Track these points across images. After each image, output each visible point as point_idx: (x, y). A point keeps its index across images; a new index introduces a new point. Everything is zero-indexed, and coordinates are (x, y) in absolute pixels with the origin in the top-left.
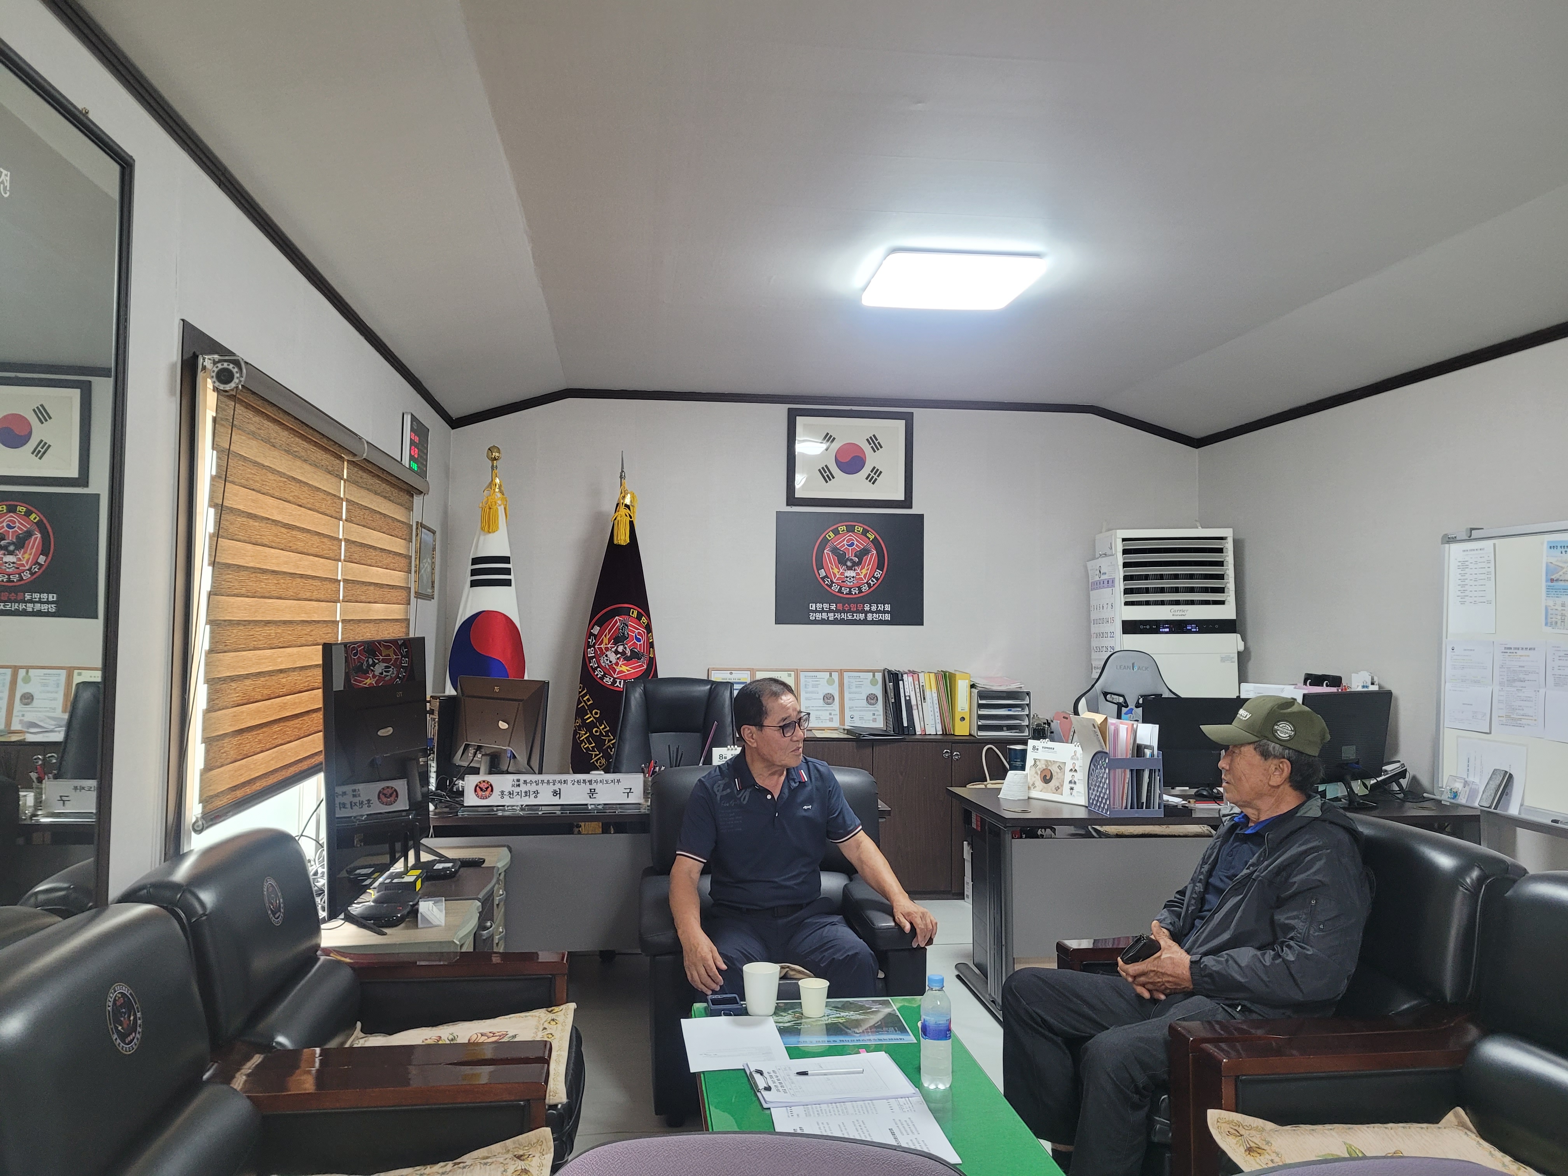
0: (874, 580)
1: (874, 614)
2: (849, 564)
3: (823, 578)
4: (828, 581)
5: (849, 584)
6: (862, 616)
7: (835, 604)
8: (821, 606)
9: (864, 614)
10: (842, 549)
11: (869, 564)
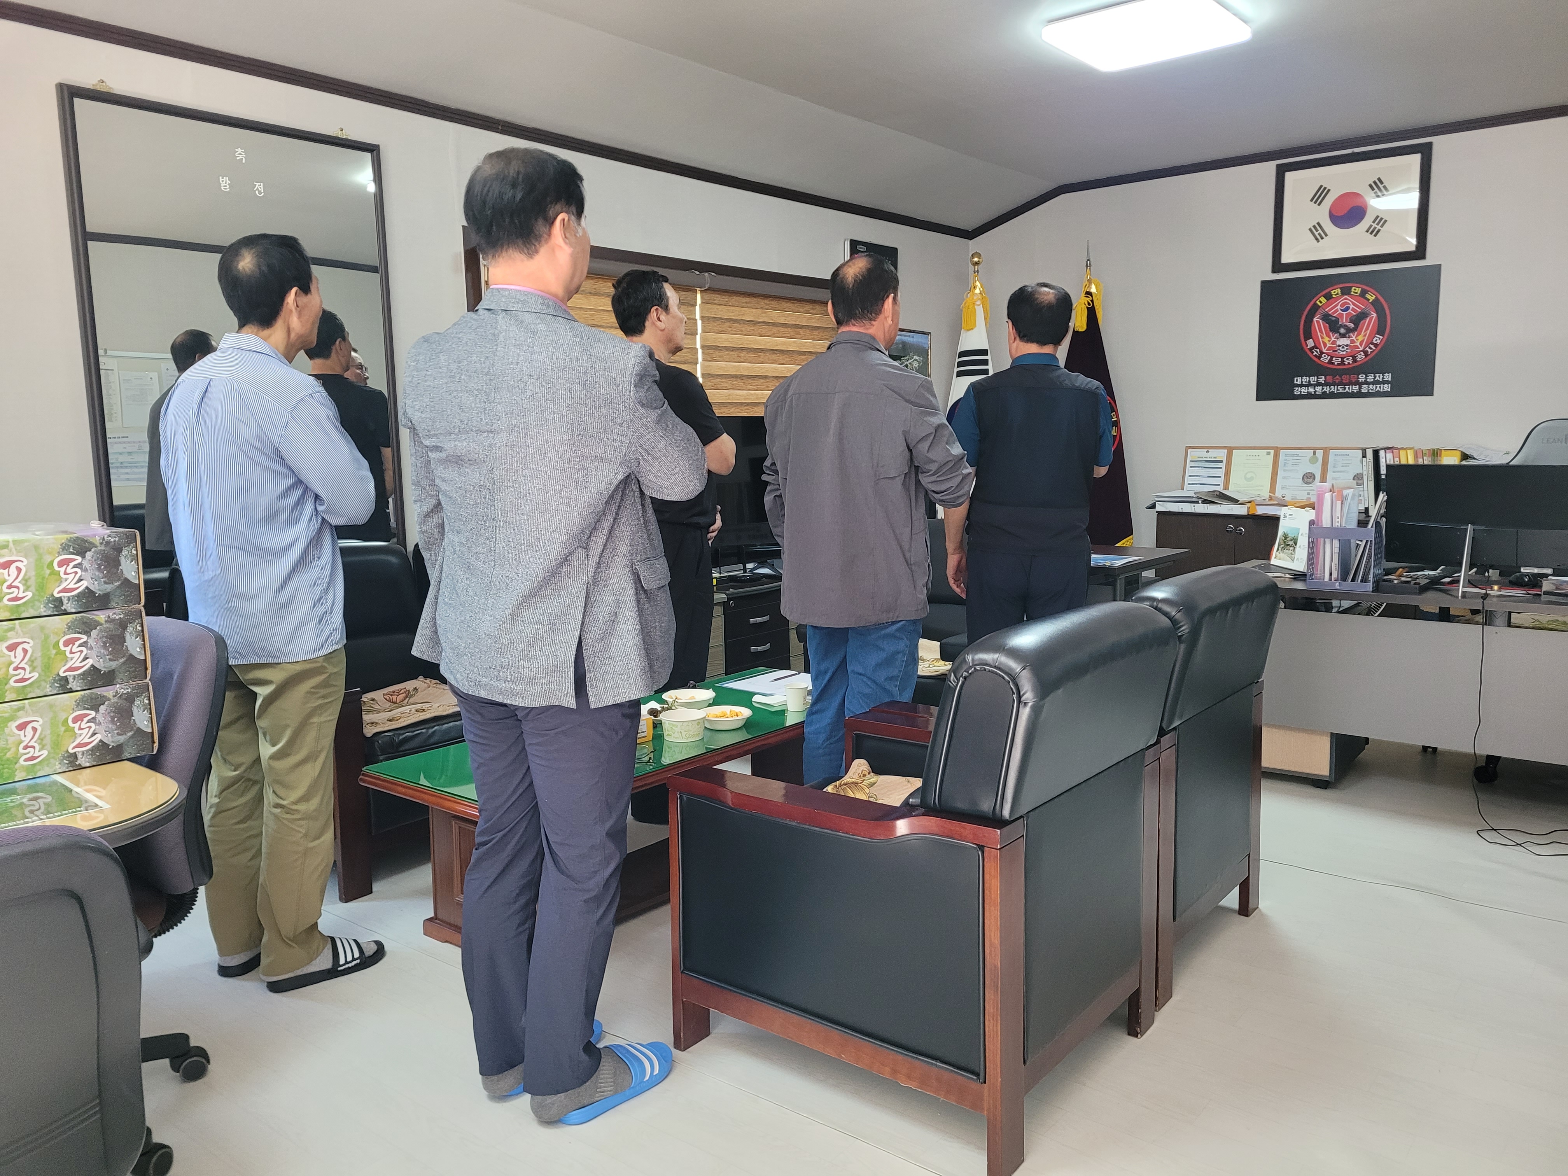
0: (1372, 347)
1: (1371, 386)
2: (1342, 331)
3: (1311, 349)
4: (1316, 351)
5: (1341, 353)
6: (1355, 389)
7: (1323, 377)
8: (1308, 379)
9: (1358, 386)
10: (1334, 315)
11: (1366, 330)
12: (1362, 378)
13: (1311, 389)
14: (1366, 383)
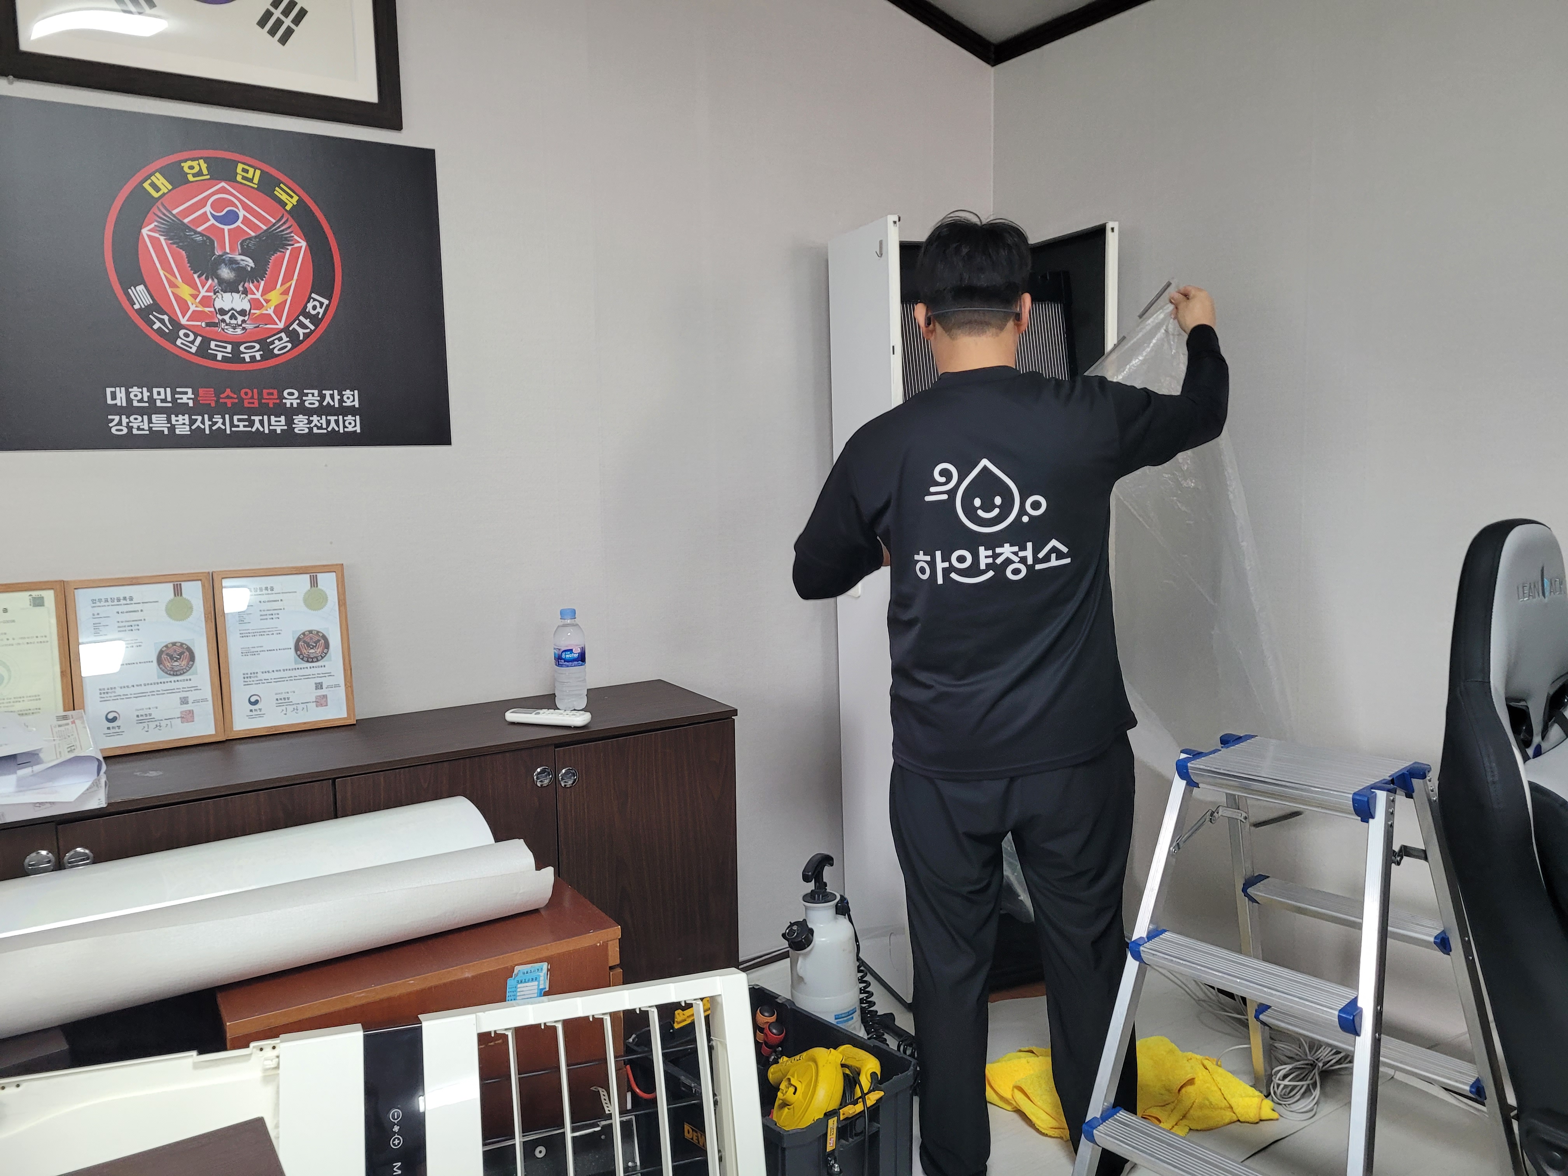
0: (307, 322)
1: (315, 418)
2: (226, 273)
3: (144, 313)
4: (162, 321)
5: (230, 331)
6: (279, 424)
7: (190, 391)
8: (146, 394)
9: (283, 418)
10: (199, 229)
11: (288, 277)
12: (291, 399)
13: (159, 422)
14: (302, 409)
